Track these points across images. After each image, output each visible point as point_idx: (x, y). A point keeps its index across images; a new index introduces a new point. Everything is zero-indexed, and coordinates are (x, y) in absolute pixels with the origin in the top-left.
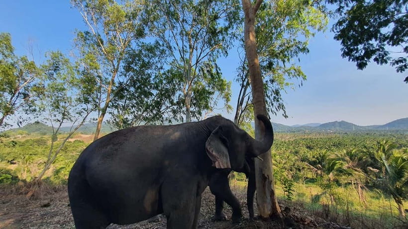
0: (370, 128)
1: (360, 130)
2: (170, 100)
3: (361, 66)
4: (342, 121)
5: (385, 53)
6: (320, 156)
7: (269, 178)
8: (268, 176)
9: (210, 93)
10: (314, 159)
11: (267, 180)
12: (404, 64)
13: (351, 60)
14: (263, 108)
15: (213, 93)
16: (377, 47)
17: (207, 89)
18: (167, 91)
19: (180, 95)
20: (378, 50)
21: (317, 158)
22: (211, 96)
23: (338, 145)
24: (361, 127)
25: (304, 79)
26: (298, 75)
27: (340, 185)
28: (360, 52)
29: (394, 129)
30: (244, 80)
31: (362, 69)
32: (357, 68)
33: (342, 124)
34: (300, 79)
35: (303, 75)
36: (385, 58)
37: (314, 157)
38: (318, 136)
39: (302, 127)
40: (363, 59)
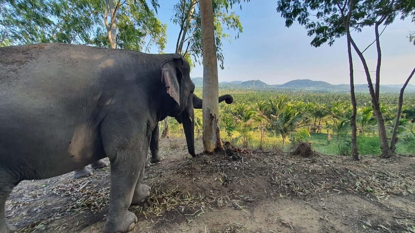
0: (275, 87)
1: (268, 88)
2: (83, 35)
3: (289, 23)
4: (258, 80)
5: (306, 15)
6: (240, 108)
7: (215, 117)
8: (215, 115)
9: (141, 34)
10: (235, 111)
11: (214, 119)
12: (313, 29)
13: (283, 16)
14: (212, 46)
15: (145, 35)
16: (303, 7)
17: (137, 27)
18: (76, 20)
19: (99, 30)
20: (303, 9)
21: (238, 110)
22: (142, 39)
23: (252, 100)
24: (269, 86)
25: (241, 31)
26: (236, 26)
27: (251, 129)
28: (290, 8)
29: (288, 88)
30: (184, 21)
31: (288, 27)
32: (285, 24)
33: (258, 82)
34: (237, 30)
35: (240, 26)
36: (305, 19)
37: (235, 109)
38: (239, 92)
39: (228, 83)
40: (291, 17)
